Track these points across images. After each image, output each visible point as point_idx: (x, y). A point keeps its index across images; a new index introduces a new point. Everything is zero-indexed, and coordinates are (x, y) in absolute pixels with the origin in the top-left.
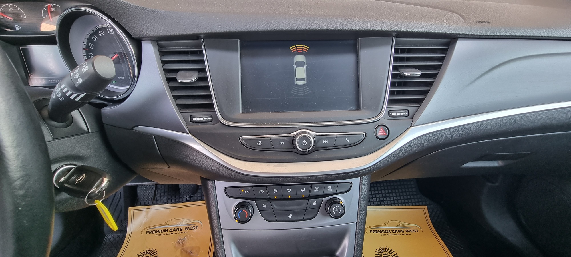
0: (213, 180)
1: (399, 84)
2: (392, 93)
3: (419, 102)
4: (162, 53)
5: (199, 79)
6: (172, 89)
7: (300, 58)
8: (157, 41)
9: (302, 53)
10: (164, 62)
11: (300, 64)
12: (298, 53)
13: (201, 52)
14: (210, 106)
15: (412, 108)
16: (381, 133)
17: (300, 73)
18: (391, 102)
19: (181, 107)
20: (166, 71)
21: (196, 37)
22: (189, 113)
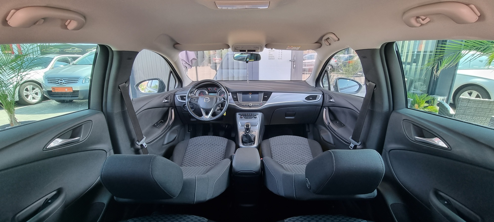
0: (237, 112)
1: (264, 98)
2: (263, 99)
3: (267, 100)
4: (232, 94)
5: (236, 97)
6: (233, 98)
7: (250, 95)
8: (231, 92)
9: (251, 94)
10: (232, 95)
11: (250, 96)
12: (250, 94)
13: (237, 94)
14: (238, 101)
15: (266, 101)
16: (261, 104)
17: (250, 97)
18: (263, 100)
19: (234, 101)
20: (232, 96)
21: (237, 92)
22: (235, 101)
